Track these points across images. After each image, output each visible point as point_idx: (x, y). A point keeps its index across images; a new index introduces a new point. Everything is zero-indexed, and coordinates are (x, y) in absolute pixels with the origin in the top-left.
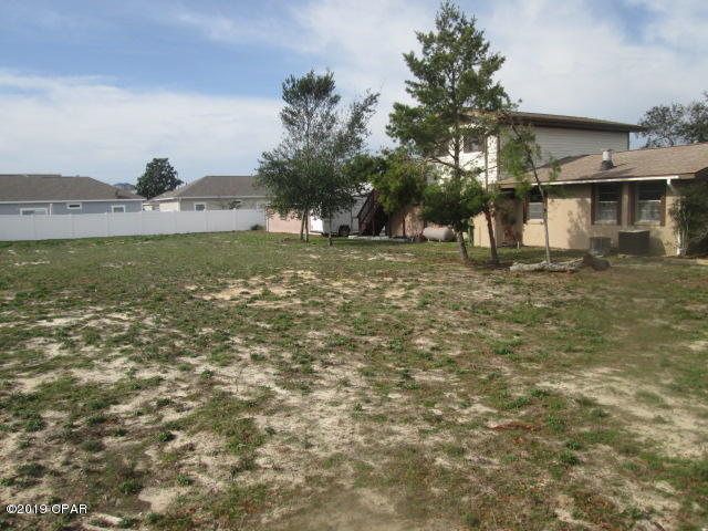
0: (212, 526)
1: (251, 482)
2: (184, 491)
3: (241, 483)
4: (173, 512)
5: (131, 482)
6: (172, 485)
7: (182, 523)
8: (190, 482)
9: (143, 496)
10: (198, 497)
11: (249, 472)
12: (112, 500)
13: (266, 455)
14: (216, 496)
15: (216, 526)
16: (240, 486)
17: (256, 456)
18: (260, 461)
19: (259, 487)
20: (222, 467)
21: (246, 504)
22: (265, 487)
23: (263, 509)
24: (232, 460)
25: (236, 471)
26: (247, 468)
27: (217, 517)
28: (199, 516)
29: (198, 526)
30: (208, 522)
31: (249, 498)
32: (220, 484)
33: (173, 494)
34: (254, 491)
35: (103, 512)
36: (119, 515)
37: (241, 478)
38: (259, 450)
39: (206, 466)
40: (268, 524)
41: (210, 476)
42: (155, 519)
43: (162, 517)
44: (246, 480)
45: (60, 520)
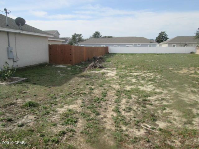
0: (178, 137)
1: (191, 128)
2: (169, 124)
3: (187, 127)
4: (166, 129)
5: (154, 118)
6: (165, 122)
7: (168, 133)
8: (171, 123)
9: (157, 122)
10: (173, 127)
11: (190, 125)
12: (149, 121)
13: (196, 121)
14: (179, 128)
15: (179, 137)
16: (187, 128)
17: (193, 120)
18: (194, 123)
19: (194, 130)
20: (181, 121)
21: (189, 134)
22: (195, 131)
23: (195, 137)
24: (184, 120)
25: (185, 123)
26: (190, 123)
27: (179, 135)
28: (173, 133)
29: (173, 135)
30: (176, 135)
31: (190, 132)
32: (180, 126)
33: (166, 125)
34: (192, 131)
35: (146, 123)
36: (150, 126)
37: (187, 126)
38: (193, 119)
39: (176, 119)
40: (196, 142)
41: (177, 122)
42: (160, 130)
43: (162, 130)
44: (189, 127)
45: (136, 122)
